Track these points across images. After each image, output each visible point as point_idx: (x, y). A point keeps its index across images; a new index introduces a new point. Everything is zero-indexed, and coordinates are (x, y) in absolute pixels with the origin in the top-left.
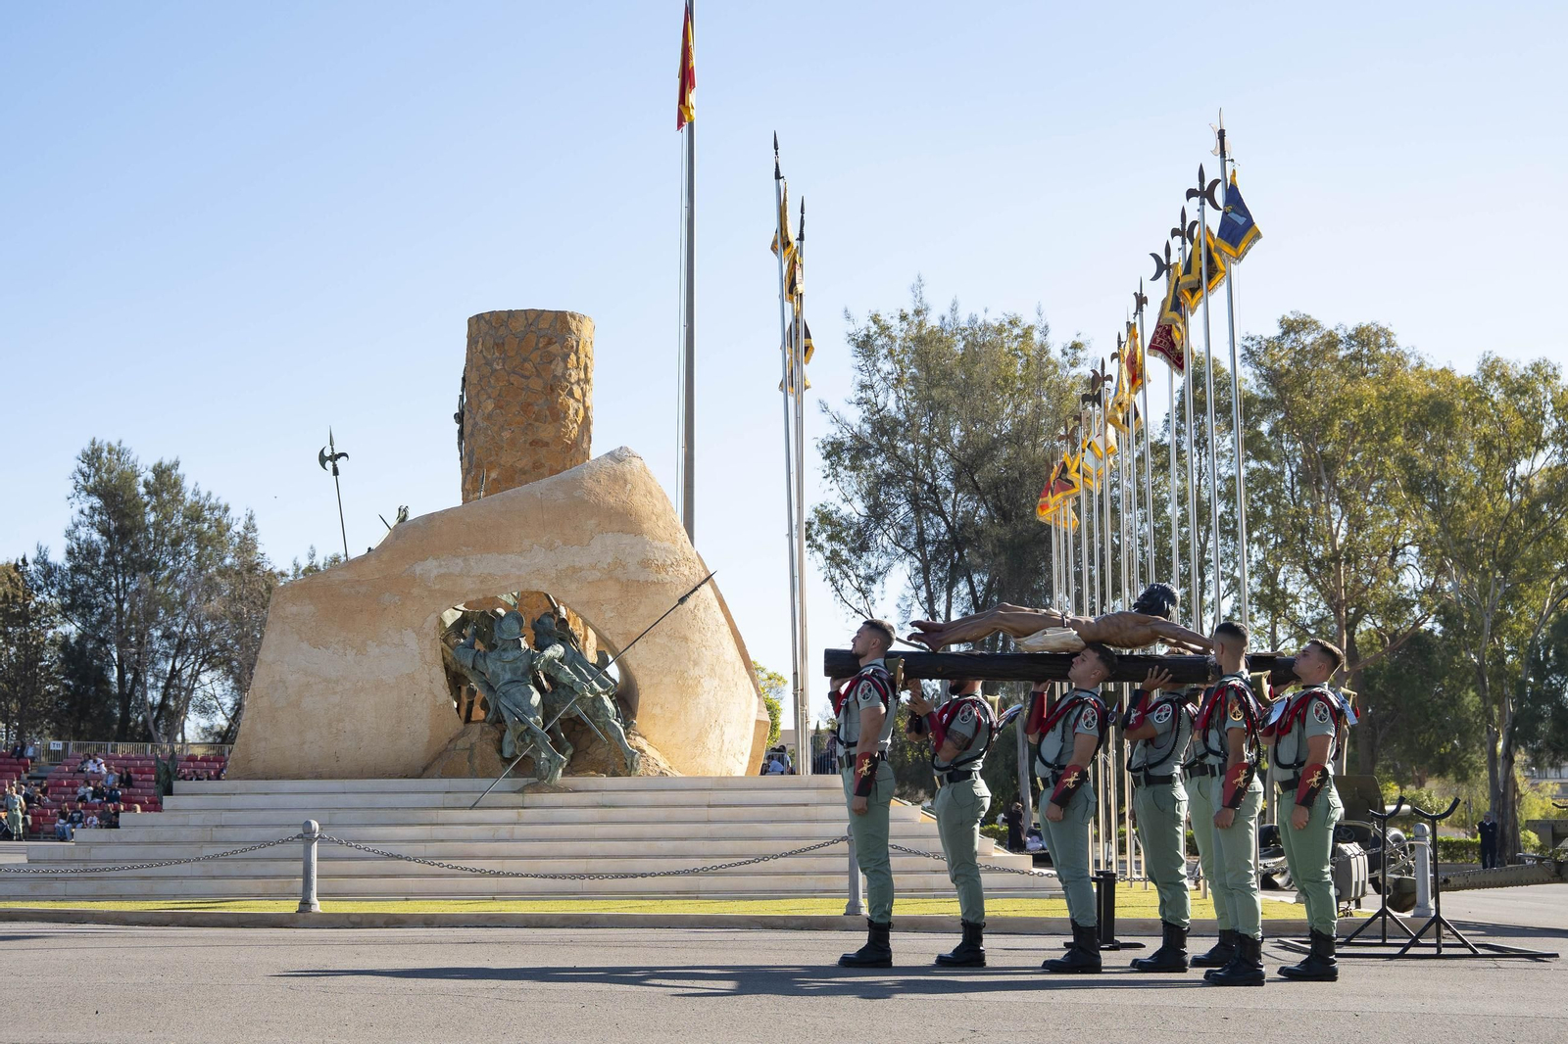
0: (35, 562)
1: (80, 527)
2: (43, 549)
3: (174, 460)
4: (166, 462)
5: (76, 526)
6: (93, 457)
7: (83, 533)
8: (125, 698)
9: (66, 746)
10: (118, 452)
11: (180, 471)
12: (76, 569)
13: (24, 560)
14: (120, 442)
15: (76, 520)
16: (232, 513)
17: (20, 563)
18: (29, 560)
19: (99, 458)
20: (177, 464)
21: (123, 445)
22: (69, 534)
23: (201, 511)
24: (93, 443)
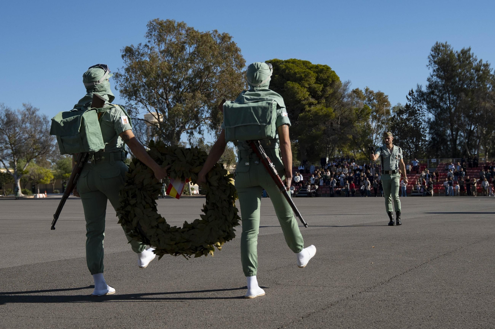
0: (417, 91)
1: (433, 77)
2: (420, 86)
3: (468, 48)
4: (466, 49)
5: (432, 76)
6: (437, 49)
7: (435, 79)
8: (454, 141)
9: (437, 161)
10: (445, 46)
11: (471, 52)
12: (433, 93)
13: (412, 91)
14: (446, 43)
15: (432, 74)
16: (491, 67)
17: (411, 92)
18: (414, 91)
19: (439, 49)
20: (469, 49)
21: (447, 44)
22: (429, 80)
23: (480, 67)
24: (437, 43)
